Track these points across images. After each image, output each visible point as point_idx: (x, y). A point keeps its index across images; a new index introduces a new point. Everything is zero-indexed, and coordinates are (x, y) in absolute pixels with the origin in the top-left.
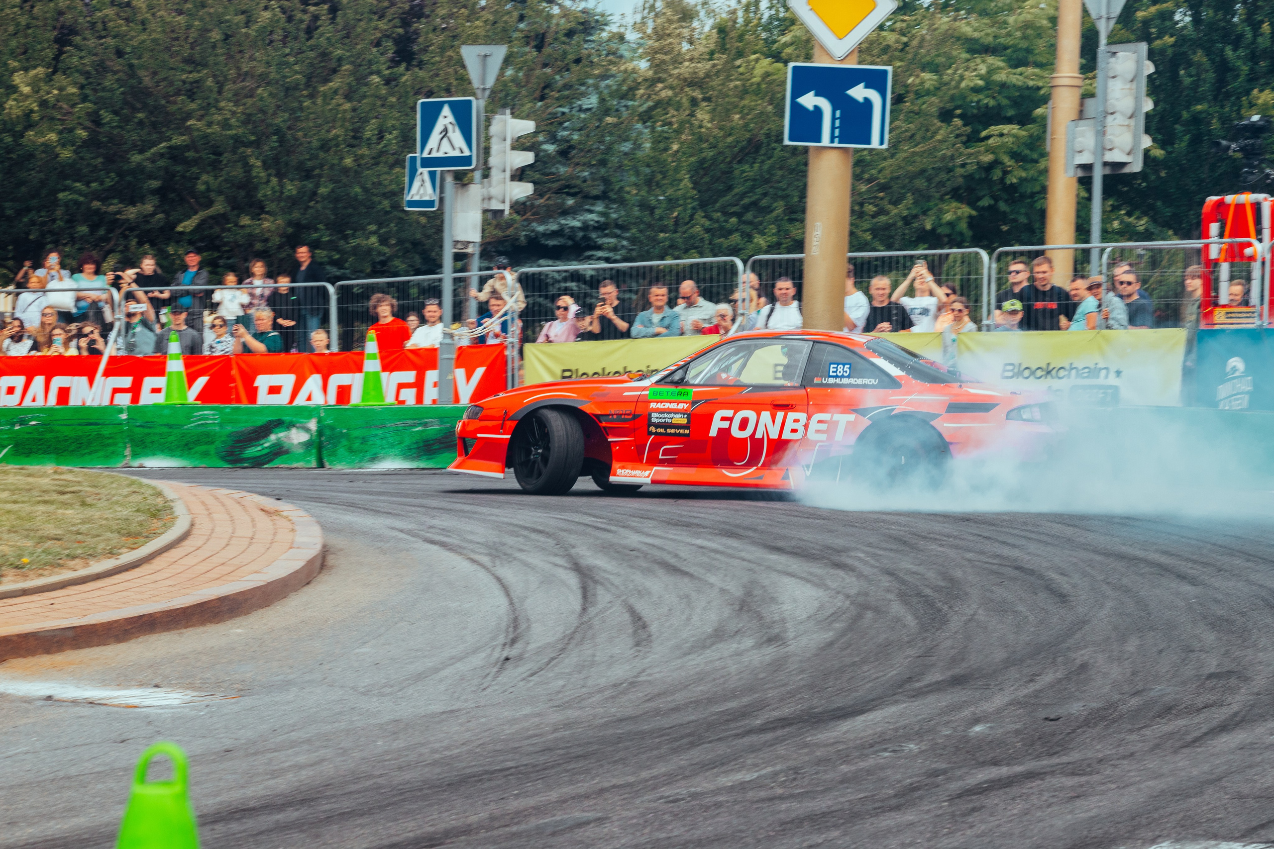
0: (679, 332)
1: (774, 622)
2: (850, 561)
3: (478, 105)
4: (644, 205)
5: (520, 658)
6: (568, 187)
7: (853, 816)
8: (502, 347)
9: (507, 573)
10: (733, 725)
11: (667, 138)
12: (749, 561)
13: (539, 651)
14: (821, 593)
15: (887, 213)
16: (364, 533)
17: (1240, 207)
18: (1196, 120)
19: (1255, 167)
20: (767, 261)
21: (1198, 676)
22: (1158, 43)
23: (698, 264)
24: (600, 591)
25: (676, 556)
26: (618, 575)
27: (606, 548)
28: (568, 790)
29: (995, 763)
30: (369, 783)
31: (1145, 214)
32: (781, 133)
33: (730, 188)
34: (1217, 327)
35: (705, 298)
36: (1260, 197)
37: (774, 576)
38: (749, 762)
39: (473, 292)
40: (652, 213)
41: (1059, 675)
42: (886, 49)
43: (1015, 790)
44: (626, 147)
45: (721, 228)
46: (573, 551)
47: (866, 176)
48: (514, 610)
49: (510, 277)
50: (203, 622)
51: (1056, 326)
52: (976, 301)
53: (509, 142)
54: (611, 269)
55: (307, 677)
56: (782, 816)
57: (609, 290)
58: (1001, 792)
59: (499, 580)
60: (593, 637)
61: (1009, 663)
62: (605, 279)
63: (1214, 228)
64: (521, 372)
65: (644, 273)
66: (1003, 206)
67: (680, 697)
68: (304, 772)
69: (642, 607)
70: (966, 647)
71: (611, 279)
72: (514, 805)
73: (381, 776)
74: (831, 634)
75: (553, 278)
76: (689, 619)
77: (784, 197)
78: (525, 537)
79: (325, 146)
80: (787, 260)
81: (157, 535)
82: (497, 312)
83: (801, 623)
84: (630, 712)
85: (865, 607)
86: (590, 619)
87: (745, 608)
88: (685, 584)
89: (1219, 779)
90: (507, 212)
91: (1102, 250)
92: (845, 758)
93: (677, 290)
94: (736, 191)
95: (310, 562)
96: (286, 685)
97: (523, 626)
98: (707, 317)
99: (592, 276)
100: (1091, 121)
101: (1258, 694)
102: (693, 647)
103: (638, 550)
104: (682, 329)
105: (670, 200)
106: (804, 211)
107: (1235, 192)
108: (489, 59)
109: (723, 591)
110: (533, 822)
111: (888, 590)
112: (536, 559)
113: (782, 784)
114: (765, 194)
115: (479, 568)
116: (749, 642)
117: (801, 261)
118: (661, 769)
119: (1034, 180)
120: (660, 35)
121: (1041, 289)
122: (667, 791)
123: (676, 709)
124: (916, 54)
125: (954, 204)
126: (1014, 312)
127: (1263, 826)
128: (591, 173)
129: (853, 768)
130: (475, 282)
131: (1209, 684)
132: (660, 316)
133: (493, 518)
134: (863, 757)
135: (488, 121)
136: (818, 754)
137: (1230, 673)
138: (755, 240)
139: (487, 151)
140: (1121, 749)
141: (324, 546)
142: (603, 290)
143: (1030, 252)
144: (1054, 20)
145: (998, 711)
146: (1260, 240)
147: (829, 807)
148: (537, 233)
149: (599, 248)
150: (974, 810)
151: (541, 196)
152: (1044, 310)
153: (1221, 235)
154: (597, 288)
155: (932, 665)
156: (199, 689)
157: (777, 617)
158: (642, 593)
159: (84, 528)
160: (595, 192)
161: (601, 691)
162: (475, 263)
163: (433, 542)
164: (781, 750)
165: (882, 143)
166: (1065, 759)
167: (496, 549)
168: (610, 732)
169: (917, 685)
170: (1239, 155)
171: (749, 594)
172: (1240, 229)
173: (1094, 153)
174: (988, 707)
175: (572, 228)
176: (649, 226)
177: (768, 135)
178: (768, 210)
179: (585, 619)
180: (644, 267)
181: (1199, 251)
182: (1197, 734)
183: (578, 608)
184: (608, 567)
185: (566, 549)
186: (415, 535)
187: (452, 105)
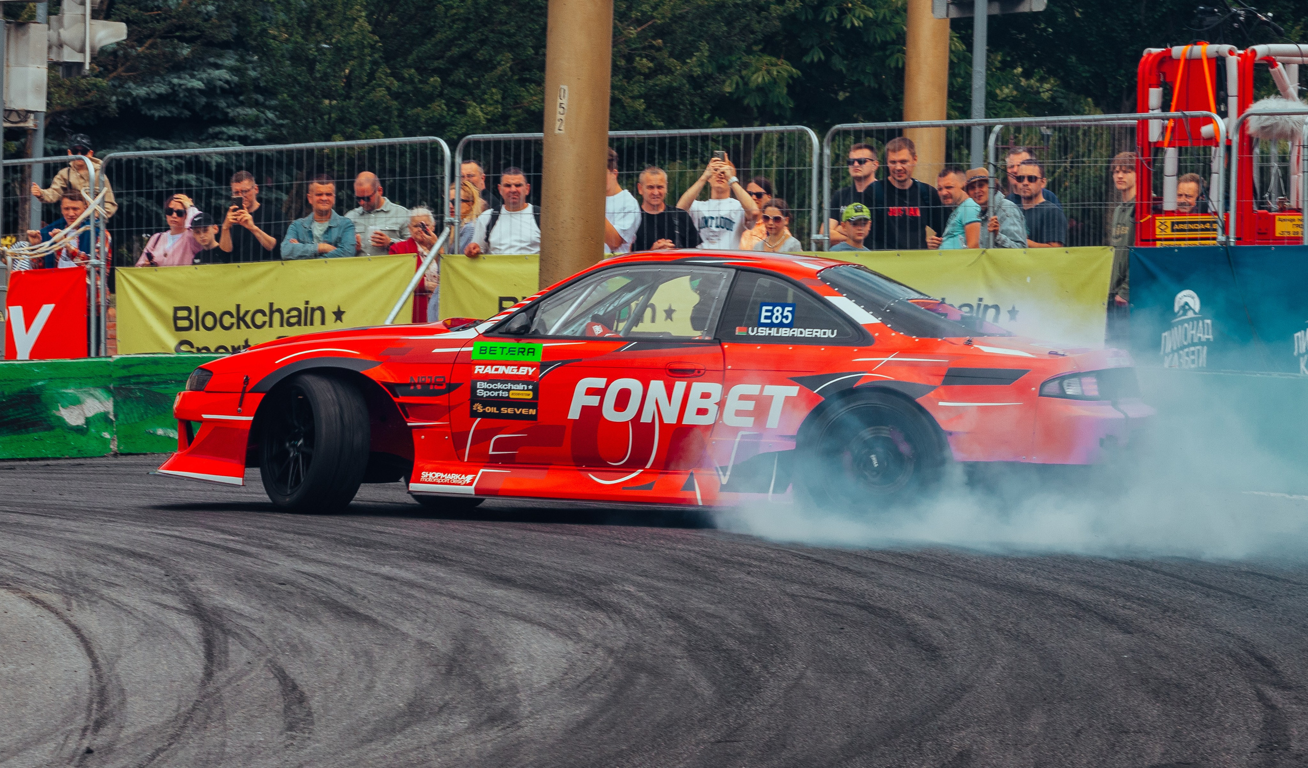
0: (353, 250)
1: (500, 691)
2: (614, 598)
4: (297, 57)
5: (109, 749)
6: (182, 28)
8: (81, 272)
9: (89, 620)
12: (462, 599)
13: (138, 740)
14: (571, 646)
15: (670, 71)
17: (1193, 64)
20: (487, 143)
23: (382, 147)
24: (233, 646)
25: (351, 591)
26: (262, 621)
27: (243, 581)
31: (1051, 72)
33: (429, 32)
34: (1159, 244)
35: (393, 200)
36: (1224, 48)
37: (500, 622)
39: (36, 188)
40: (311, 70)
45: (417, 91)
46: (191, 585)
47: (634, 14)
48: (100, 677)
49: (93, 166)
51: (920, 243)
52: (801, 205)
54: (249, 154)
57: (246, 186)
59: (76, 629)
60: (223, 716)
61: (852, 751)
62: (240, 168)
63: (1155, 95)
64: (111, 311)
65: (300, 160)
66: (839, 64)
69: (297, 670)
70: (788, 727)
71: (249, 169)
74: (585, 709)
75: (159, 166)
76: (369, 688)
77: (511, 48)
78: (116, 563)
80: (518, 142)
82: (73, 219)
83: (540, 693)
85: (637, 667)
86: (218, 689)
87: (456, 671)
88: (363, 635)
90: (87, 67)
91: (988, 130)
93: (351, 186)
94: (439, 36)
97: (114, 701)
98: (396, 228)
99: (219, 165)
102: (376, 730)
103: (292, 584)
104: (358, 245)
105: (337, 49)
106: (542, 67)
107: (1186, 43)
109: (422, 645)
111: (671, 642)
112: (134, 598)
114: (483, 42)
115: (45, 612)
116: (462, 722)
117: (539, 143)
119: (885, 23)
121: (896, 185)
125: (766, 59)
126: (858, 223)
128: (218, 8)
130: (38, 173)
132: (326, 225)
133: (68, 535)
138: (469, 111)
142: (235, 186)
143: (880, 131)
146: (1224, 115)
148: (134, 99)
149: (232, 122)
151: (140, 42)
152: (903, 218)
153: (1165, 107)
154: (228, 183)
155: (739, 754)
157: (503, 684)
158: (296, 648)
160: (223, 36)
162: (39, 143)
167: (73, 584)
171: (461, 649)
172: (1192, 98)
175: (190, 90)
176: (308, 88)
178: (488, 65)
179: (210, 689)
180: (300, 151)
181: (1132, 130)
183: (199, 672)
184: (246, 609)
185: (180, 582)
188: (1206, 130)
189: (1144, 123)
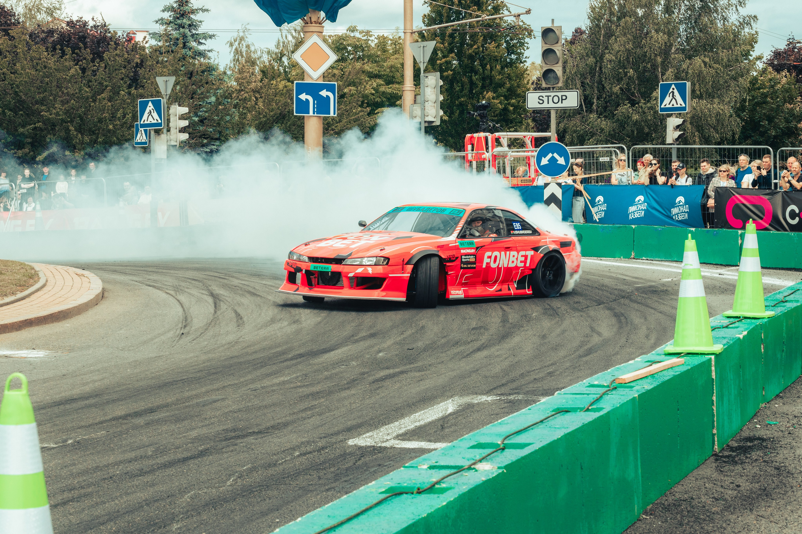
3: (164, 101)
5: (188, 333)
6: (204, 135)
7: (330, 392)
9: (182, 298)
10: (279, 358)
11: (245, 113)
13: (196, 330)
16: (120, 283)
17: (479, 138)
18: (461, 104)
19: (484, 122)
21: (468, 329)
22: (445, 74)
24: (222, 304)
25: (254, 288)
26: (229, 297)
27: (224, 286)
28: (210, 387)
29: (388, 368)
30: (124, 387)
32: (293, 110)
36: (487, 134)
38: (286, 372)
41: (413, 331)
42: (334, 75)
43: (396, 379)
44: (228, 118)
46: (210, 288)
48: (185, 313)
50: (52, 322)
53: (178, 116)
55: (97, 344)
56: (300, 394)
58: (390, 380)
59: (178, 300)
60: (220, 323)
61: (392, 327)
63: (469, 147)
67: (257, 347)
68: (97, 383)
69: (240, 310)
72: (187, 394)
73: (129, 384)
74: (320, 318)
76: (260, 315)
78: (189, 282)
79: (100, 121)
81: (32, 285)
84: (236, 354)
86: (218, 316)
88: (258, 300)
89: (477, 370)
92: (327, 369)
95: (97, 296)
96: (89, 347)
97: (189, 320)
100: (419, 105)
101: (492, 335)
102: (262, 326)
103: (238, 286)
107: (477, 133)
108: (168, 82)
110: (195, 401)
112: (194, 292)
113: (301, 381)
115: (169, 296)
116: (286, 323)
118: (249, 377)
120: (241, 71)
122: (252, 386)
123: (255, 352)
124: (347, 79)
127: (495, 388)
128: (214, 129)
129: (330, 373)
131: (473, 332)
133: (175, 275)
134: (334, 368)
135: (169, 108)
136: (315, 368)
137: (481, 327)
139: (169, 120)
140: (438, 360)
141: (103, 289)
144: (403, 65)
145: (389, 347)
146: (487, 152)
147: (319, 390)
150: (379, 388)
151: (193, 139)
153: (473, 150)
155: (361, 330)
156: (52, 350)
158: (240, 304)
160: (215, 137)
161: (222, 346)
163: (150, 286)
164: (300, 367)
165: (334, 114)
166: (416, 365)
167: (177, 288)
168: (227, 363)
169: (356, 338)
170: (478, 118)
172: (479, 148)
173: (421, 118)
174: (385, 345)
177: (289, 112)
179: (216, 316)
181: (464, 157)
182: (468, 352)
183: (213, 312)
184: (226, 294)
185: (207, 287)
186: (142, 283)
187: (152, 101)
188: (483, 156)
189: (467, 154)
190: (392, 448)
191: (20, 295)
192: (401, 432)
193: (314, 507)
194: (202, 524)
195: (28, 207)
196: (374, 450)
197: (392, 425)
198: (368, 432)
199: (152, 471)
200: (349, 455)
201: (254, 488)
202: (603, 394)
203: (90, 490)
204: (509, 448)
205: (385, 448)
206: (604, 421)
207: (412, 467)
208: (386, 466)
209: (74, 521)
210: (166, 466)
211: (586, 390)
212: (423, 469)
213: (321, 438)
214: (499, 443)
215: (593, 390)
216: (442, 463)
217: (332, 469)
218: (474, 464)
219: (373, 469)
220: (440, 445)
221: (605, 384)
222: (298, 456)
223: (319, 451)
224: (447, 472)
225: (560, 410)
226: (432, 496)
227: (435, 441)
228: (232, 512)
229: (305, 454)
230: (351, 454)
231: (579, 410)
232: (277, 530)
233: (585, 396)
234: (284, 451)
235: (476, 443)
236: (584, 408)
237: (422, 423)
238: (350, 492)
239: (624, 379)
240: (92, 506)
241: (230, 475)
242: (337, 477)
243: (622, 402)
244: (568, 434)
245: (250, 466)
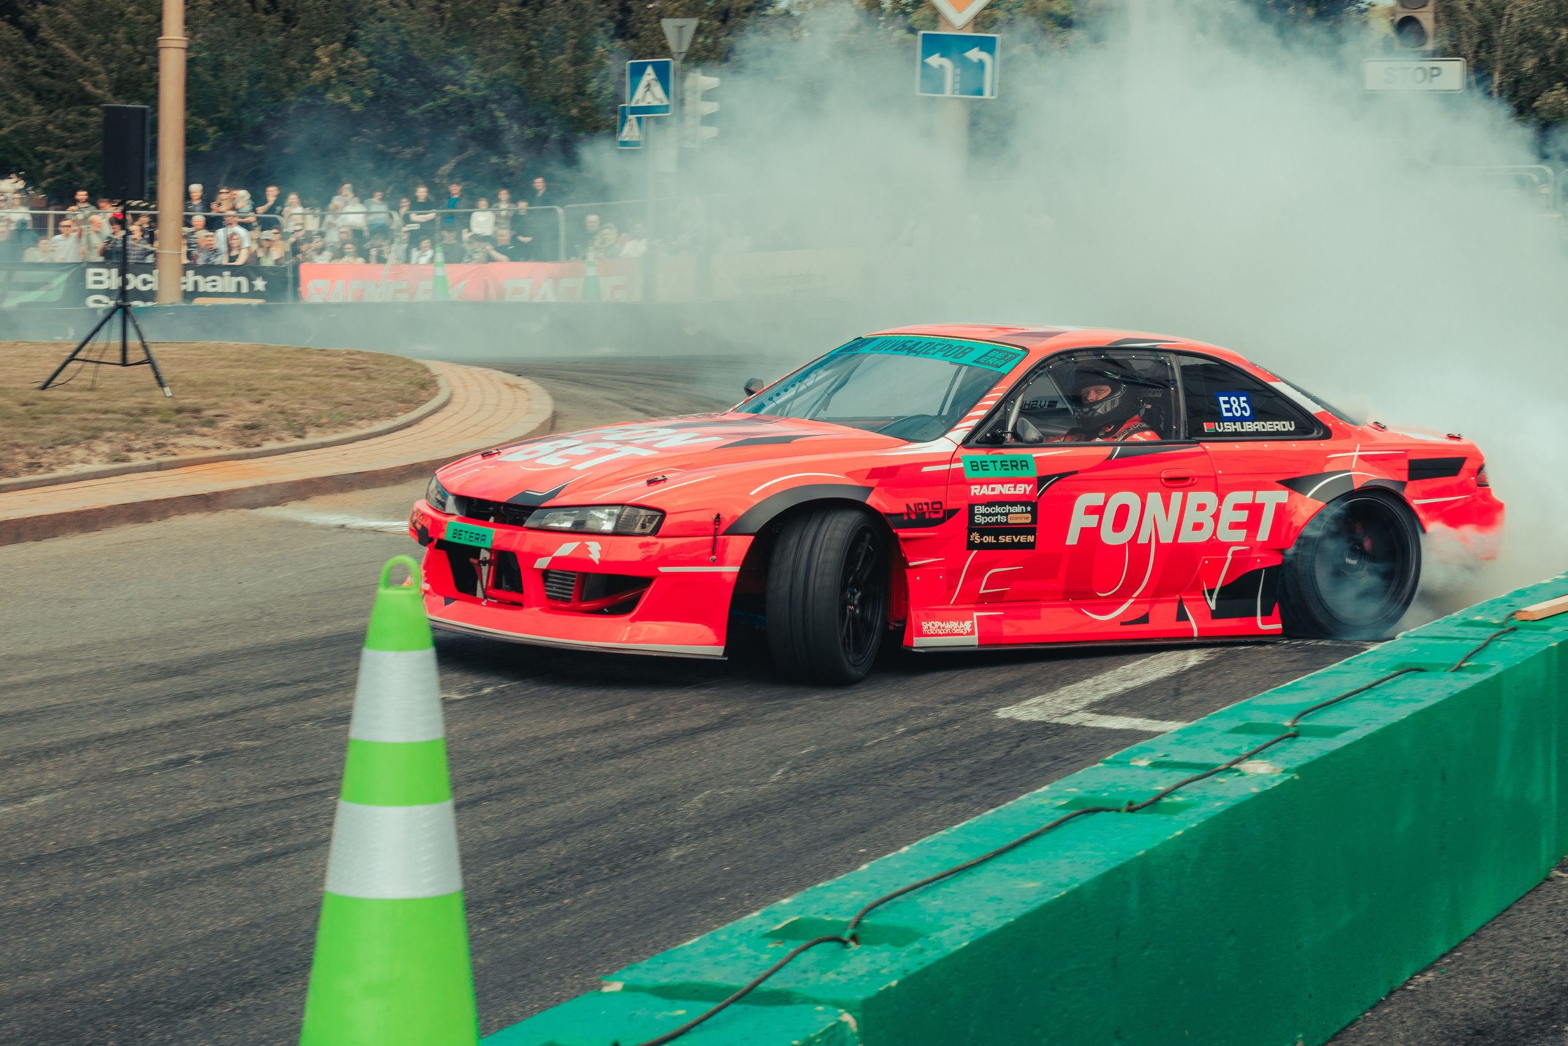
3: (674, 64)
16: (585, 403)
53: (700, 93)
81: (425, 402)
95: (542, 425)
108: (684, 29)
135: (683, 78)
139: (682, 102)
141: (554, 412)
159: (369, 396)
165: (992, 94)
186: (626, 405)
187: (654, 65)
190: (1079, 727)
191: (402, 419)
192: (1097, 698)
193: (931, 828)
194: (723, 851)
195: (422, 257)
196: (1045, 729)
197: (1080, 685)
198: (1034, 695)
199: (634, 751)
200: (998, 736)
201: (820, 789)
202: (1491, 640)
203: (521, 780)
204: (1307, 735)
205: (1066, 727)
206: (1490, 690)
207: (1119, 762)
208: (1066, 760)
209: (490, 835)
210: (661, 741)
211: (1454, 631)
212: (1138, 767)
213: (946, 703)
214: (1287, 724)
215: (1471, 631)
216: (1177, 758)
217: (966, 762)
218: (1237, 761)
219: (1042, 765)
220: (1171, 726)
221: (1496, 622)
222: (904, 734)
223: (942, 726)
224: (1186, 775)
225: (1406, 668)
226: (1154, 817)
227: (1164, 717)
228: (779, 831)
229: (915, 731)
230: (1001, 735)
231: (1443, 669)
232: (865, 867)
233: (1456, 641)
234: (877, 724)
235: (1241, 724)
236: (1452, 665)
237: (1138, 683)
238: (998, 805)
239: (1531, 613)
240: (524, 810)
241: (777, 764)
242: (974, 777)
243: (1527, 657)
244: (1421, 712)
245: (812, 748)
